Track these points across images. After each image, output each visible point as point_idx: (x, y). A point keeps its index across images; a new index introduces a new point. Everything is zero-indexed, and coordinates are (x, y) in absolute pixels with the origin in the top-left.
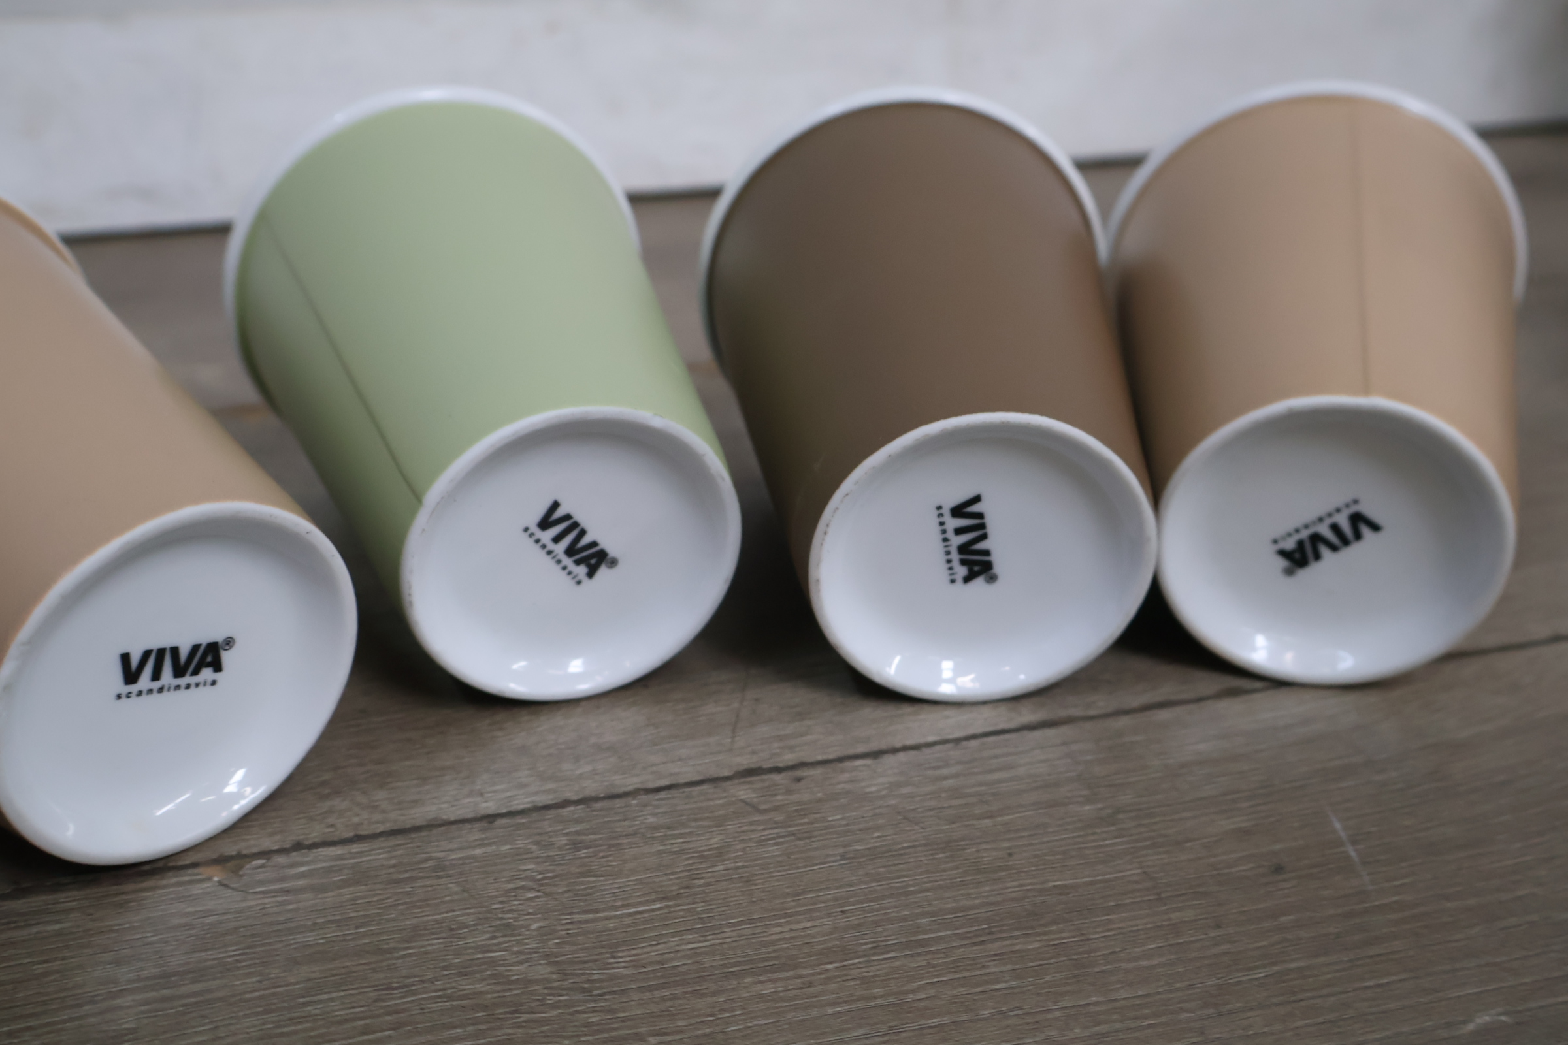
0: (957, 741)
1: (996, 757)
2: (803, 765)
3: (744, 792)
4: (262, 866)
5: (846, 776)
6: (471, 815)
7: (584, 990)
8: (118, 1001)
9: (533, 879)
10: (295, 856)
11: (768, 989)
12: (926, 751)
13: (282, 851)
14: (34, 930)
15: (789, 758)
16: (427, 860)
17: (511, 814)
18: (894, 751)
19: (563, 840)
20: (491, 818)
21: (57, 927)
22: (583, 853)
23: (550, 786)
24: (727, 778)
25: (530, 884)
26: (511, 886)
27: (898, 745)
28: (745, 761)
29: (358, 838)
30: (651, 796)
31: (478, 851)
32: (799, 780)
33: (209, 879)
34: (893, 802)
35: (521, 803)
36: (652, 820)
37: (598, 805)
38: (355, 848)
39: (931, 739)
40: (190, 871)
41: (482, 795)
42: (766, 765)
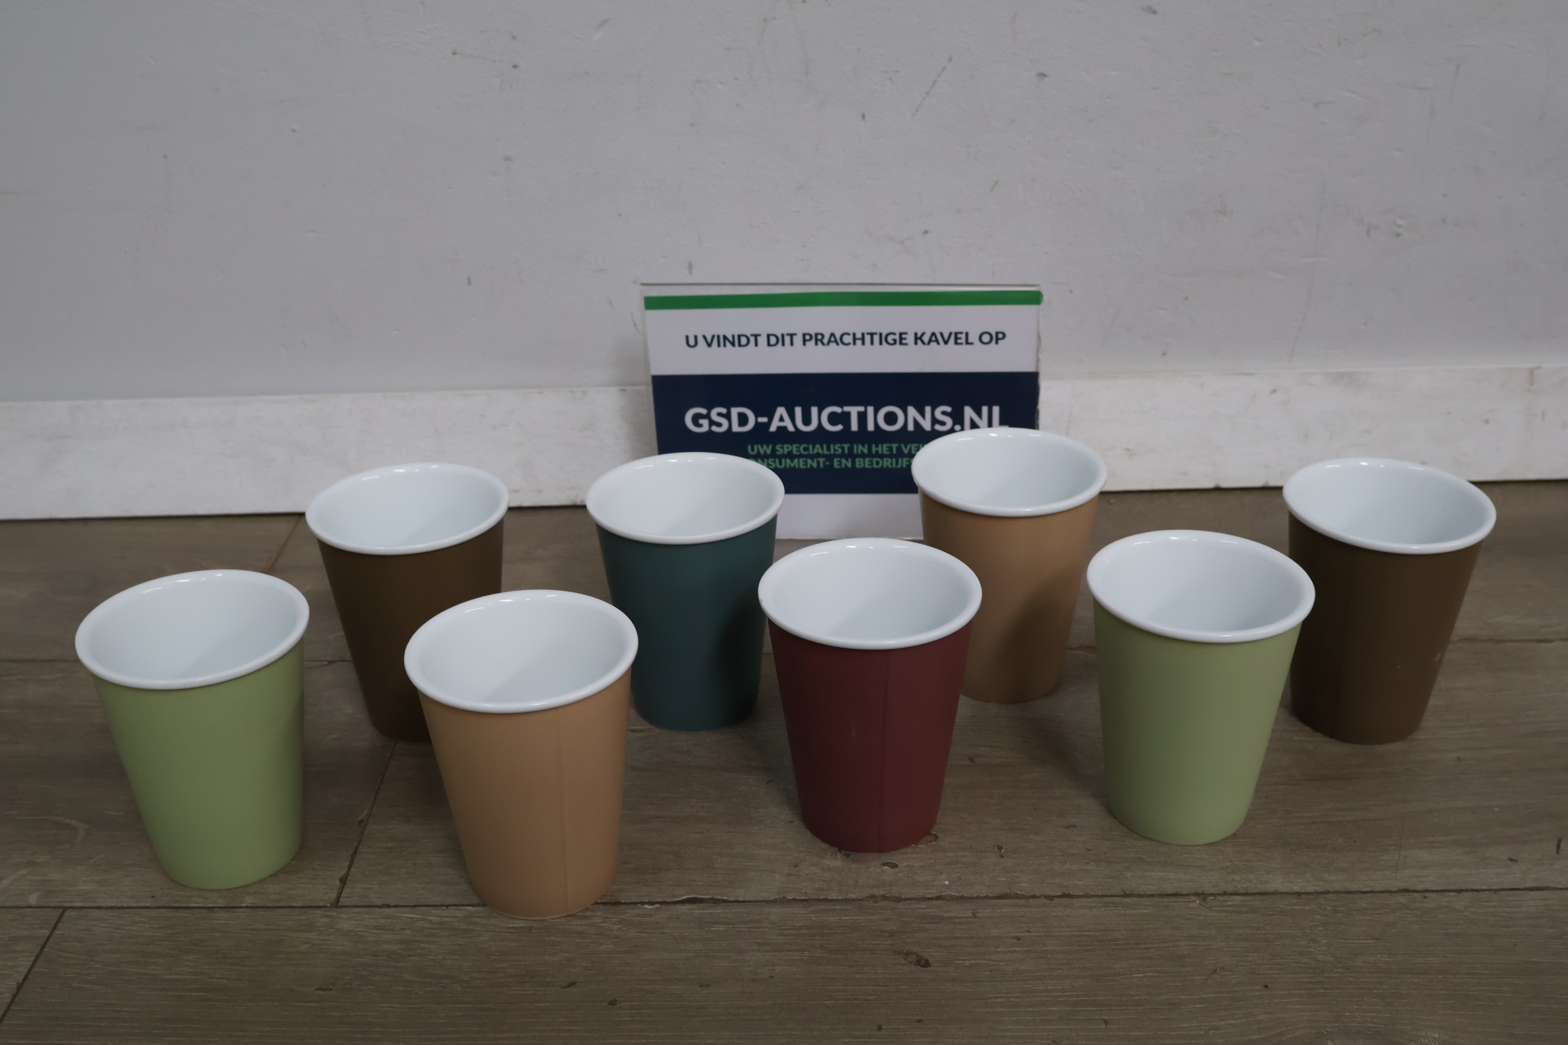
0: (1496, 891)
1: (1512, 901)
2: (1427, 891)
3: (1402, 899)
4: (1213, 899)
5: (1446, 899)
6: (1290, 891)
7: (1346, 969)
8: (1179, 943)
9: (1320, 922)
10: (1225, 898)
11: (1416, 981)
12: (1482, 893)
13: (1219, 894)
14: (1138, 911)
15: (1420, 887)
16: (1276, 908)
17: (1307, 893)
18: (1467, 891)
19: (1330, 908)
20: (1298, 894)
21: (1146, 911)
22: (1339, 915)
23: (1320, 883)
24: (1395, 892)
25: (1319, 924)
26: (1312, 924)
27: (1469, 888)
28: (1402, 885)
29: (1247, 894)
30: (1363, 895)
31: (1297, 907)
32: (1426, 897)
33: (1195, 902)
34: (1467, 914)
35: (1310, 889)
36: (1364, 905)
37: (1341, 895)
38: (1248, 898)
39: (1484, 888)
40: (1187, 897)
41: (1293, 883)
42: (1412, 888)
